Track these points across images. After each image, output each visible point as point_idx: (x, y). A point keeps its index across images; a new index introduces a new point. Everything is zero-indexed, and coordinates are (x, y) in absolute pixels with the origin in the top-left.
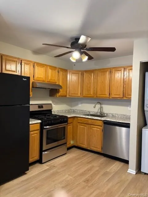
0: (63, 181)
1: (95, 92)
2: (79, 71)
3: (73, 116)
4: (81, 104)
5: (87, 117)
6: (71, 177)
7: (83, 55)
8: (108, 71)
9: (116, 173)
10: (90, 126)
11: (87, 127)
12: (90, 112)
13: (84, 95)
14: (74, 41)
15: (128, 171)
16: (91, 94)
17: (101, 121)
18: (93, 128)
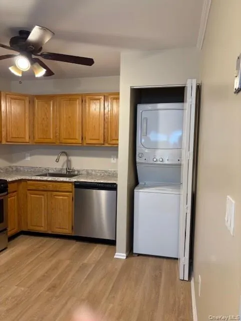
0: (7, 299)
1: (57, 134)
2: (26, 96)
3: (17, 179)
4: (31, 156)
5: (45, 178)
6: (23, 289)
7: (36, 65)
8: (78, 99)
9: (98, 263)
10: (51, 194)
11: (46, 195)
12: (48, 170)
13: (37, 139)
14: (18, 35)
15: (115, 257)
16: (50, 138)
17: (70, 184)
18: (56, 197)
